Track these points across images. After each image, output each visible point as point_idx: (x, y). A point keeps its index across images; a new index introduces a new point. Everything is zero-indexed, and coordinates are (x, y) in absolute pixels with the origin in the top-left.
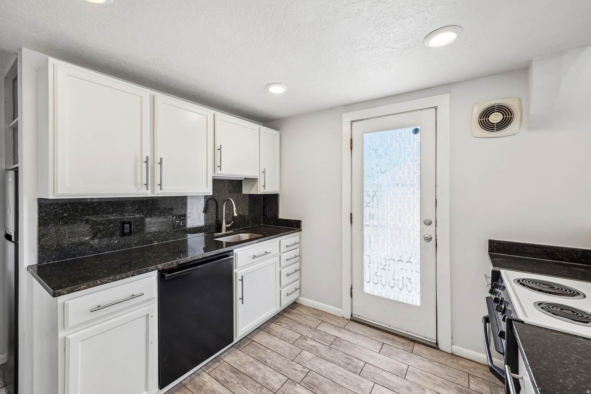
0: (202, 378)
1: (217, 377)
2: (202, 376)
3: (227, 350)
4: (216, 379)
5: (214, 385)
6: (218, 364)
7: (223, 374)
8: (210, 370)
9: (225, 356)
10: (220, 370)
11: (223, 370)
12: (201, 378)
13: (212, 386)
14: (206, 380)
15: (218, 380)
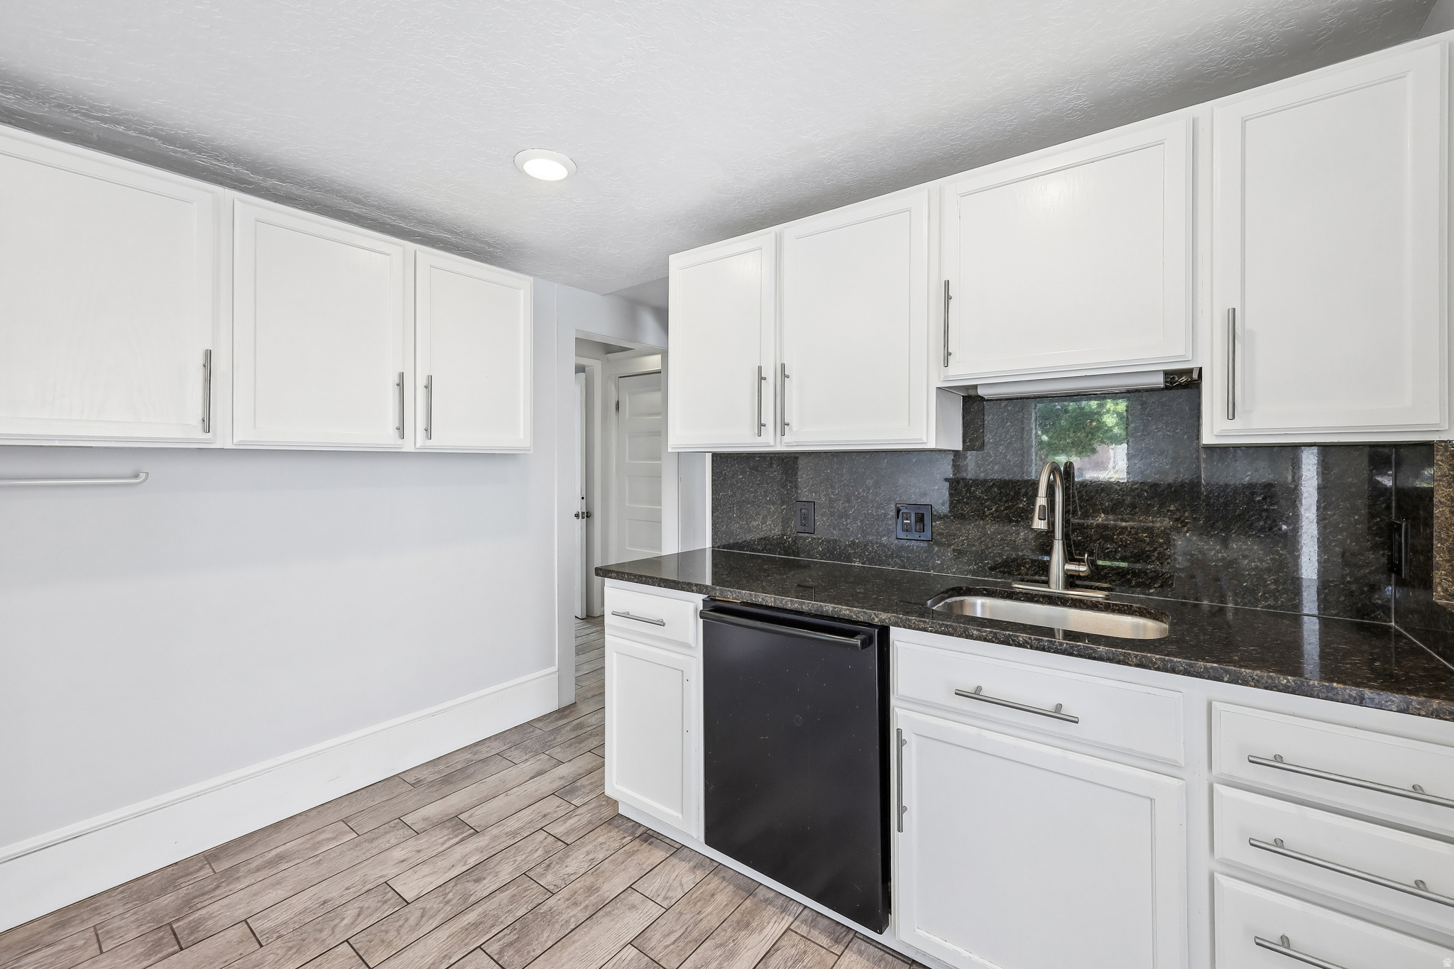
0: (773, 920)
1: (779, 951)
2: (781, 916)
3: (888, 950)
4: (772, 952)
5: (750, 953)
6: (825, 941)
7: (789, 964)
8: (803, 930)
9: (860, 953)
10: (805, 952)
11: (806, 961)
12: (775, 917)
13: (748, 947)
14: (765, 932)
15: (768, 956)
